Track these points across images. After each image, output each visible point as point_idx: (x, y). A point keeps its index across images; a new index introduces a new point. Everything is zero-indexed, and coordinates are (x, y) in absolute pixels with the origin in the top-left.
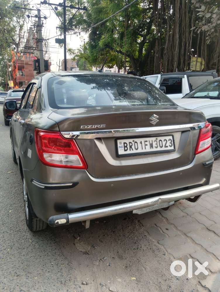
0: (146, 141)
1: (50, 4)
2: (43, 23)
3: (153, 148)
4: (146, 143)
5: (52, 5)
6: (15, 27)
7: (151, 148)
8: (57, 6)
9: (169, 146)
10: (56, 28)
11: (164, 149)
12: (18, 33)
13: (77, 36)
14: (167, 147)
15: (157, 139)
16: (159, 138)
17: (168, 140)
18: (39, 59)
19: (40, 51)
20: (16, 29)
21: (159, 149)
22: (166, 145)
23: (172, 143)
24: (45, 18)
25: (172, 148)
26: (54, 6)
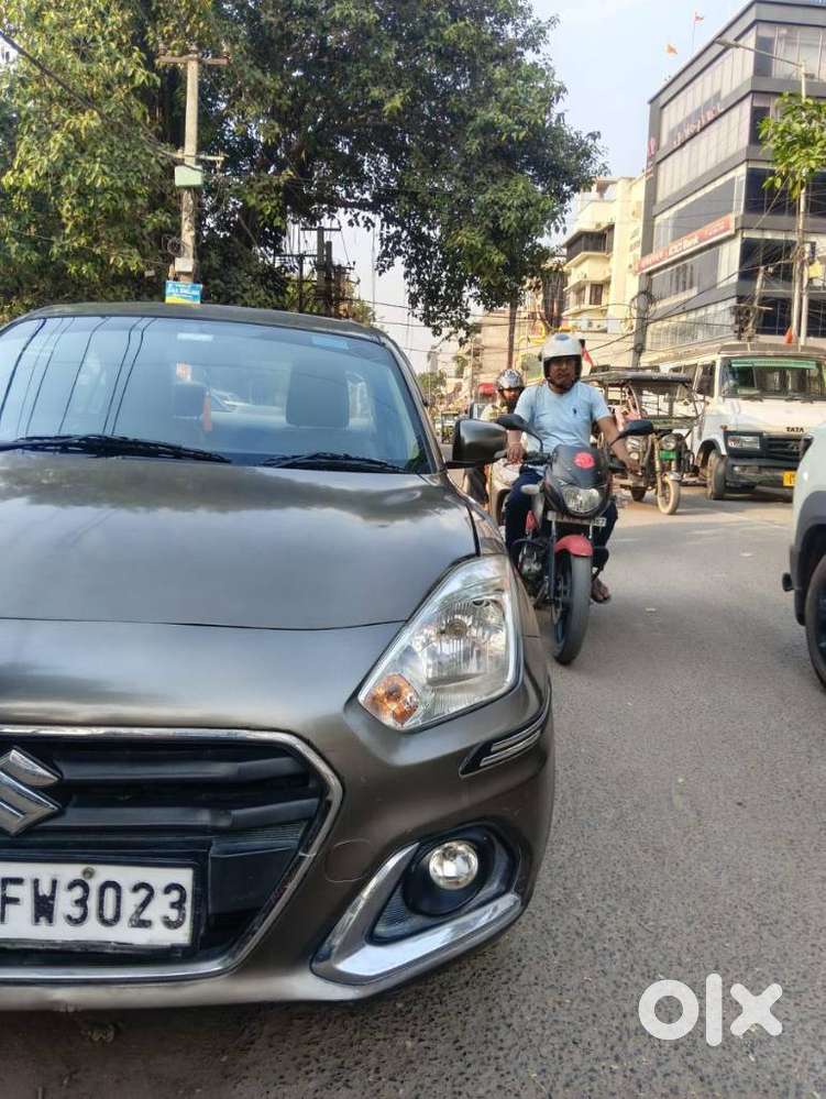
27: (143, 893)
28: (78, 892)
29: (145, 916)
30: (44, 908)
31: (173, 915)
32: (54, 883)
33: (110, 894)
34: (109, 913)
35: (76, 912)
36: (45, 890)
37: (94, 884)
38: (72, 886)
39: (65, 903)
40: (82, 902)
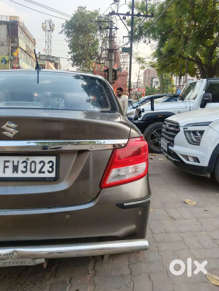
0: (8, 161)
1: (118, 14)
2: (114, 34)
3: (17, 172)
4: (7, 164)
5: (120, 16)
6: (97, 41)
7: (13, 172)
8: (125, 16)
9: (46, 172)
10: (123, 37)
11: (37, 175)
12: (101, 46)
13: (147, 44)
14: (44, 172)
15: (28, 159)
16: (32, 159)
17: (46, 163)
18: (109, 69)
19: (110, 61)
20: (99, 42)
21: (28, 175)
22: (43, 170)
23: (54, 167)
24: (116, 29)
25: (53, 175)
26: (122, 16)
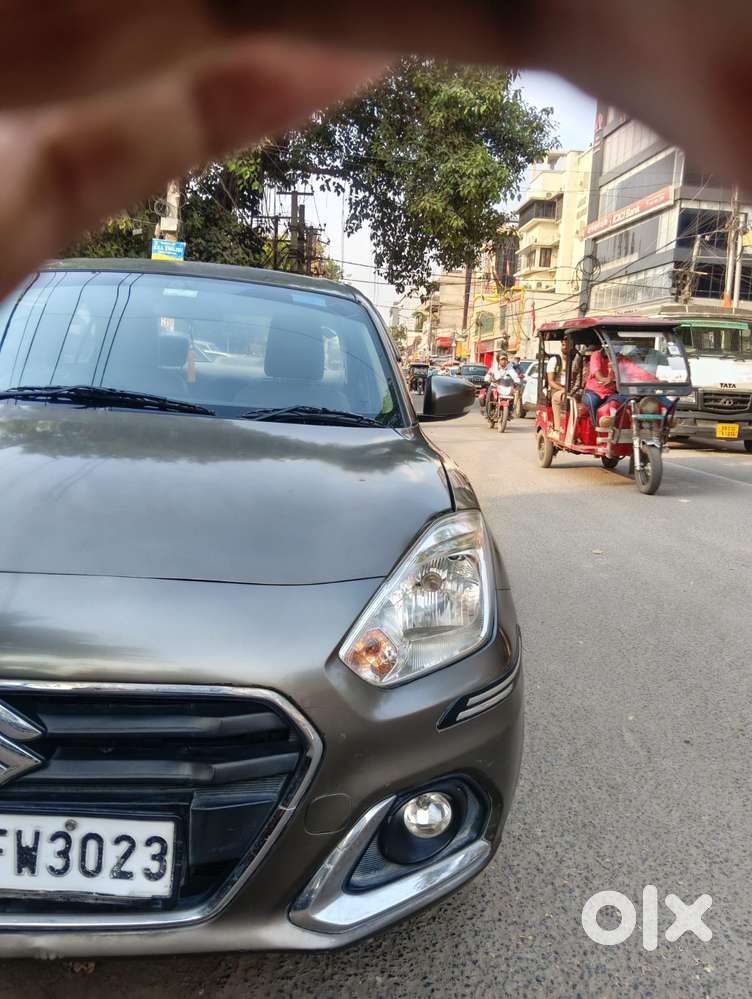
27: (125, 845)
28: (60, 844)
29: (126, 868)
30: (26, 859)
31: (155, 867)
32: (37, 835)
33: (92, 845)
34: (91, 865)
35: (59, 863)
36: (28, 841)
37: (76, 836)
38: (54, 837)
39: (48, 854)
40: (64, 854)
